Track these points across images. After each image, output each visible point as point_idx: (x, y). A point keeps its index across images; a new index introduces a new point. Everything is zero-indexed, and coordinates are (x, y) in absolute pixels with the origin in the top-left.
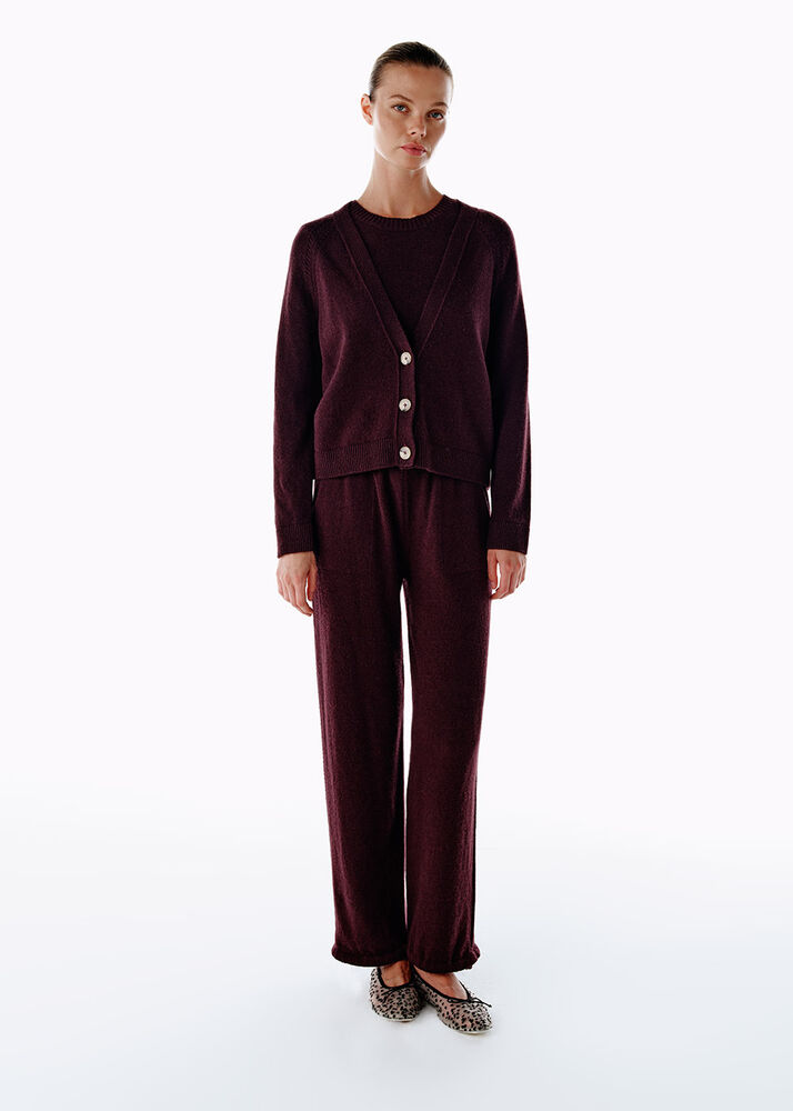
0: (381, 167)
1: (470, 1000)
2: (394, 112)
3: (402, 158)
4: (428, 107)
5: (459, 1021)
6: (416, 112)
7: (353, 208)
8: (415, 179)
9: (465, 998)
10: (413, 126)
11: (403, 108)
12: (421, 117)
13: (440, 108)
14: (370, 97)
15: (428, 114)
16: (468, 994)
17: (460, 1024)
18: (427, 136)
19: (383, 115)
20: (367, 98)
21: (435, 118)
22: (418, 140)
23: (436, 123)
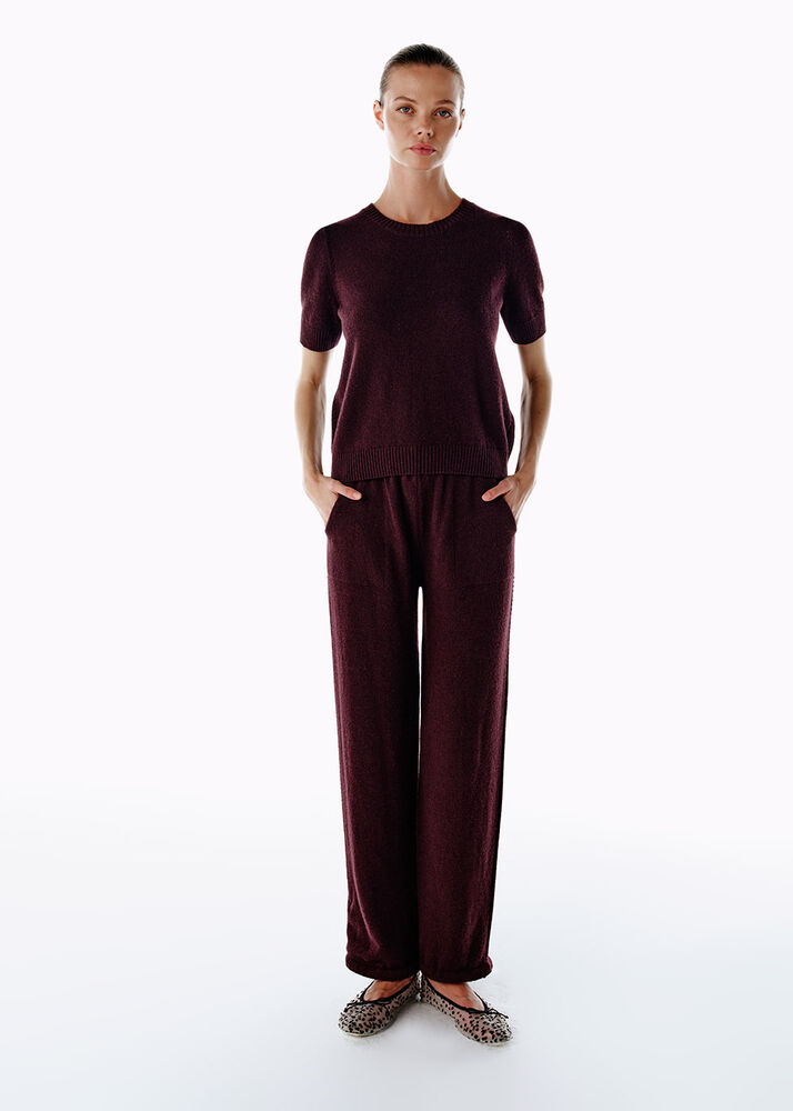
0: (397, 169)
1: (487, 1011)
2: (401, 116)
3: (413, 159)
4: (432, 104)
5: (479, 1033)
6: (421, 111)
7: (371, 212)
8: (433, 183)
9: (483, 1009)
10: (419, 126)
11: (408, 109)
12: (426, 116)
13: (445, 105)
14: (380, 103)
15: (434, 113)
16: (485, 1005)
17: (480, 1036)
18: (434, 136)
19: (391, 118)
20: (378, 105)
21: (443, 117)
22: (425, 141)
23: (443, 122)
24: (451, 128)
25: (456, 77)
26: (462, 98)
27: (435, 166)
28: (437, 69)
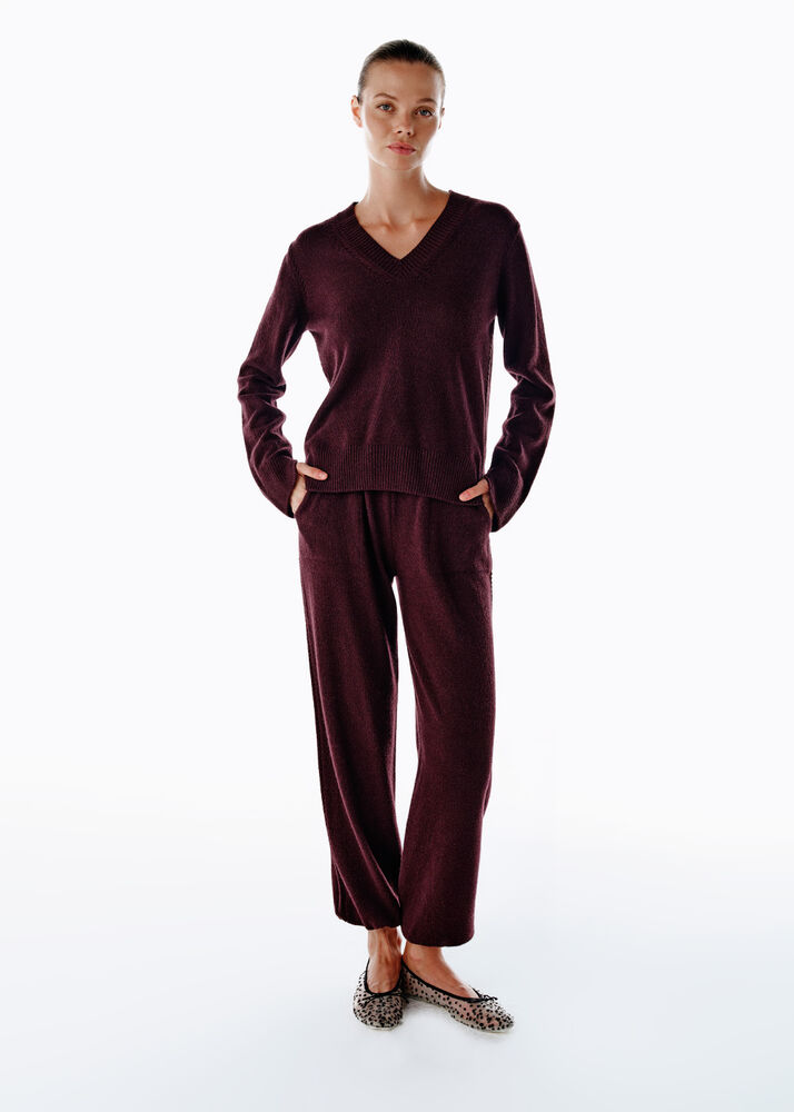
0: (375, 170)
1: (482, 998)
2: (381, 113)
3: (392, 158)
4: (414, 103)
6: (402, 109)
8: (412, 182)
10: (399, 125)
11: (388, 107)
12: (407, 115)
13: (427, 104)
14: (358, 99)
15: (415, 112)
16: (477, 992)
17: (486, 1024)
18: (415, 135)
19: (370, 116)
20: (356, 100)
21: (423, 116)
22: (405, 139)
23: (425, 121)
24: (431, 127)
25: (437, 76)
26: (443, 97)
27: (415, 167)
28: (419, 66)
